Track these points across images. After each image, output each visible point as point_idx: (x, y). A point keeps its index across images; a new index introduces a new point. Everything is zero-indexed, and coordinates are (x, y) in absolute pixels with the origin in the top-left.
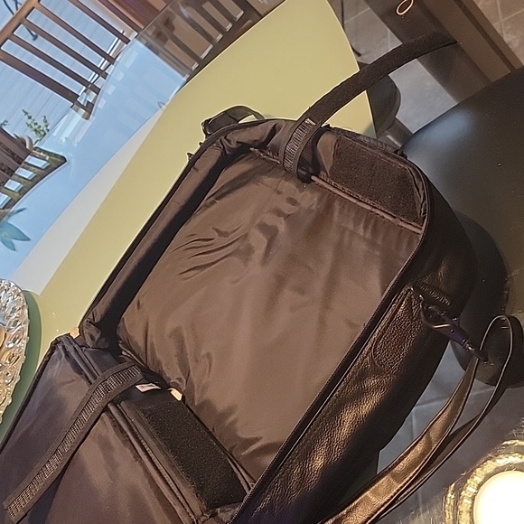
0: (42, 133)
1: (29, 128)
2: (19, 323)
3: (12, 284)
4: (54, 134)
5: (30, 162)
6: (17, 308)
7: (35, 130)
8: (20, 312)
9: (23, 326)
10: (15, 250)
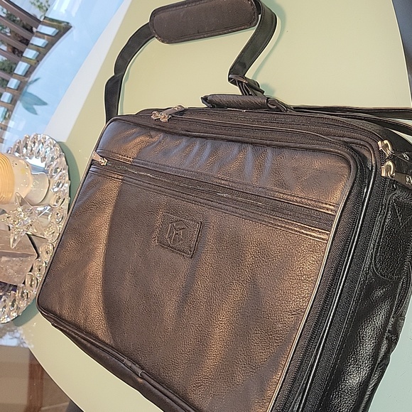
0: (45, 9)
1: (33, 6)
2: (59, 170)
3: (47, 137)
4: (55, 8)
5: (42, 31)
6: (55, 157)
7: (39, 6)
8: (58, 160)
9: (64, 172)
10: (36, 114)
